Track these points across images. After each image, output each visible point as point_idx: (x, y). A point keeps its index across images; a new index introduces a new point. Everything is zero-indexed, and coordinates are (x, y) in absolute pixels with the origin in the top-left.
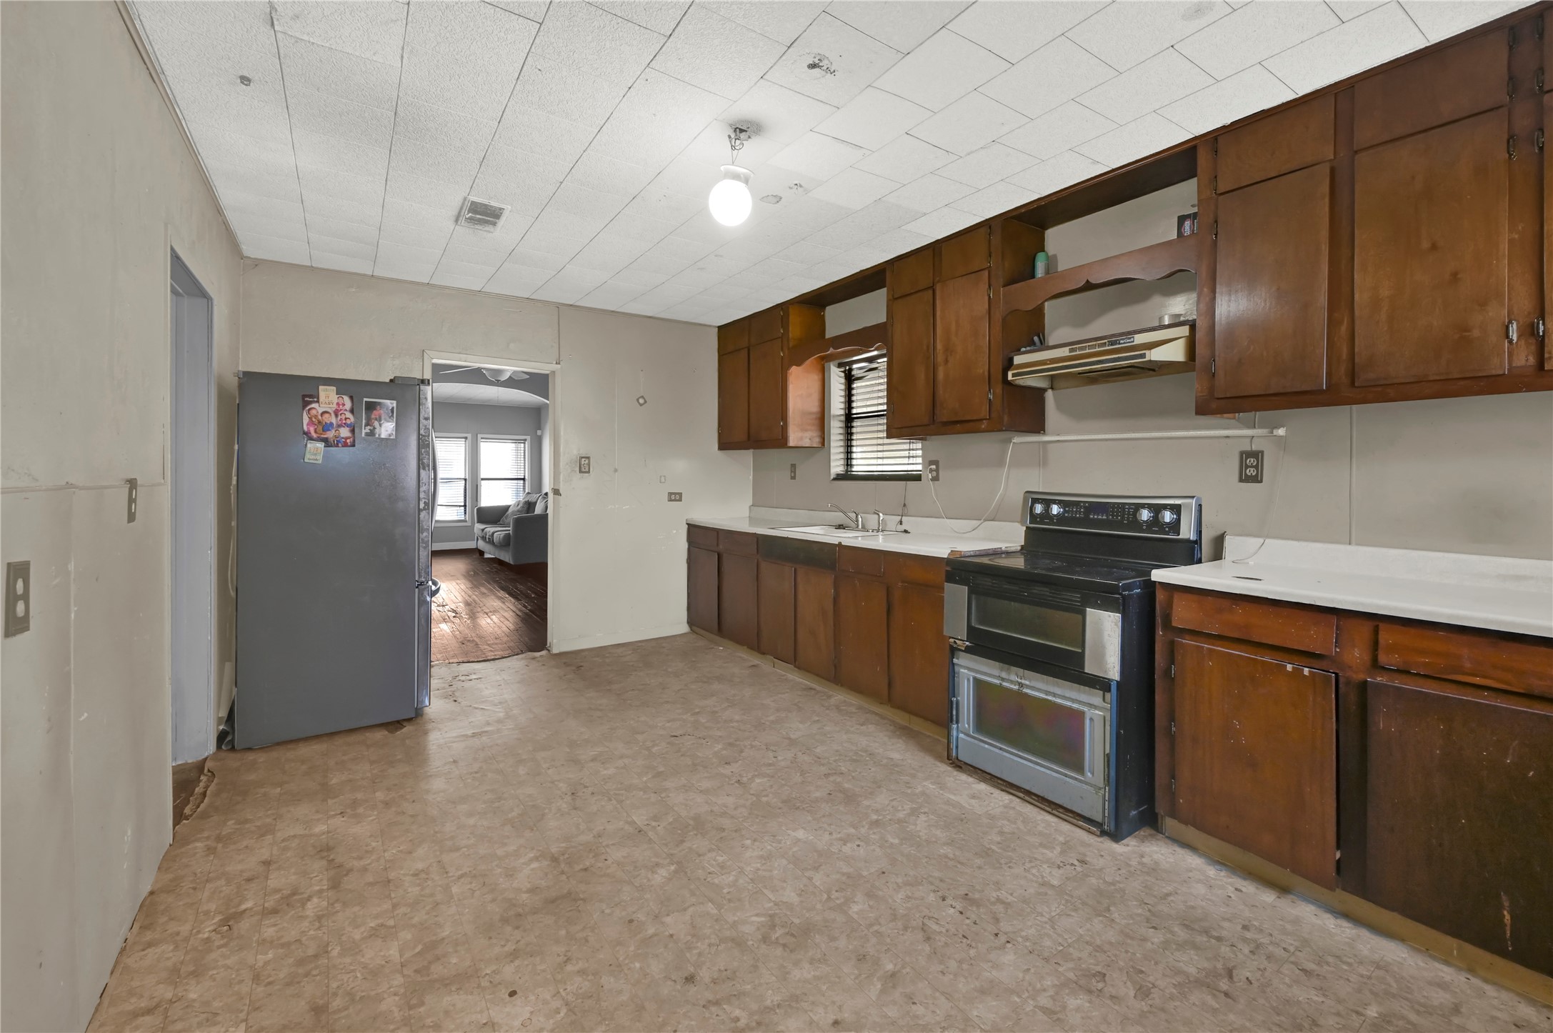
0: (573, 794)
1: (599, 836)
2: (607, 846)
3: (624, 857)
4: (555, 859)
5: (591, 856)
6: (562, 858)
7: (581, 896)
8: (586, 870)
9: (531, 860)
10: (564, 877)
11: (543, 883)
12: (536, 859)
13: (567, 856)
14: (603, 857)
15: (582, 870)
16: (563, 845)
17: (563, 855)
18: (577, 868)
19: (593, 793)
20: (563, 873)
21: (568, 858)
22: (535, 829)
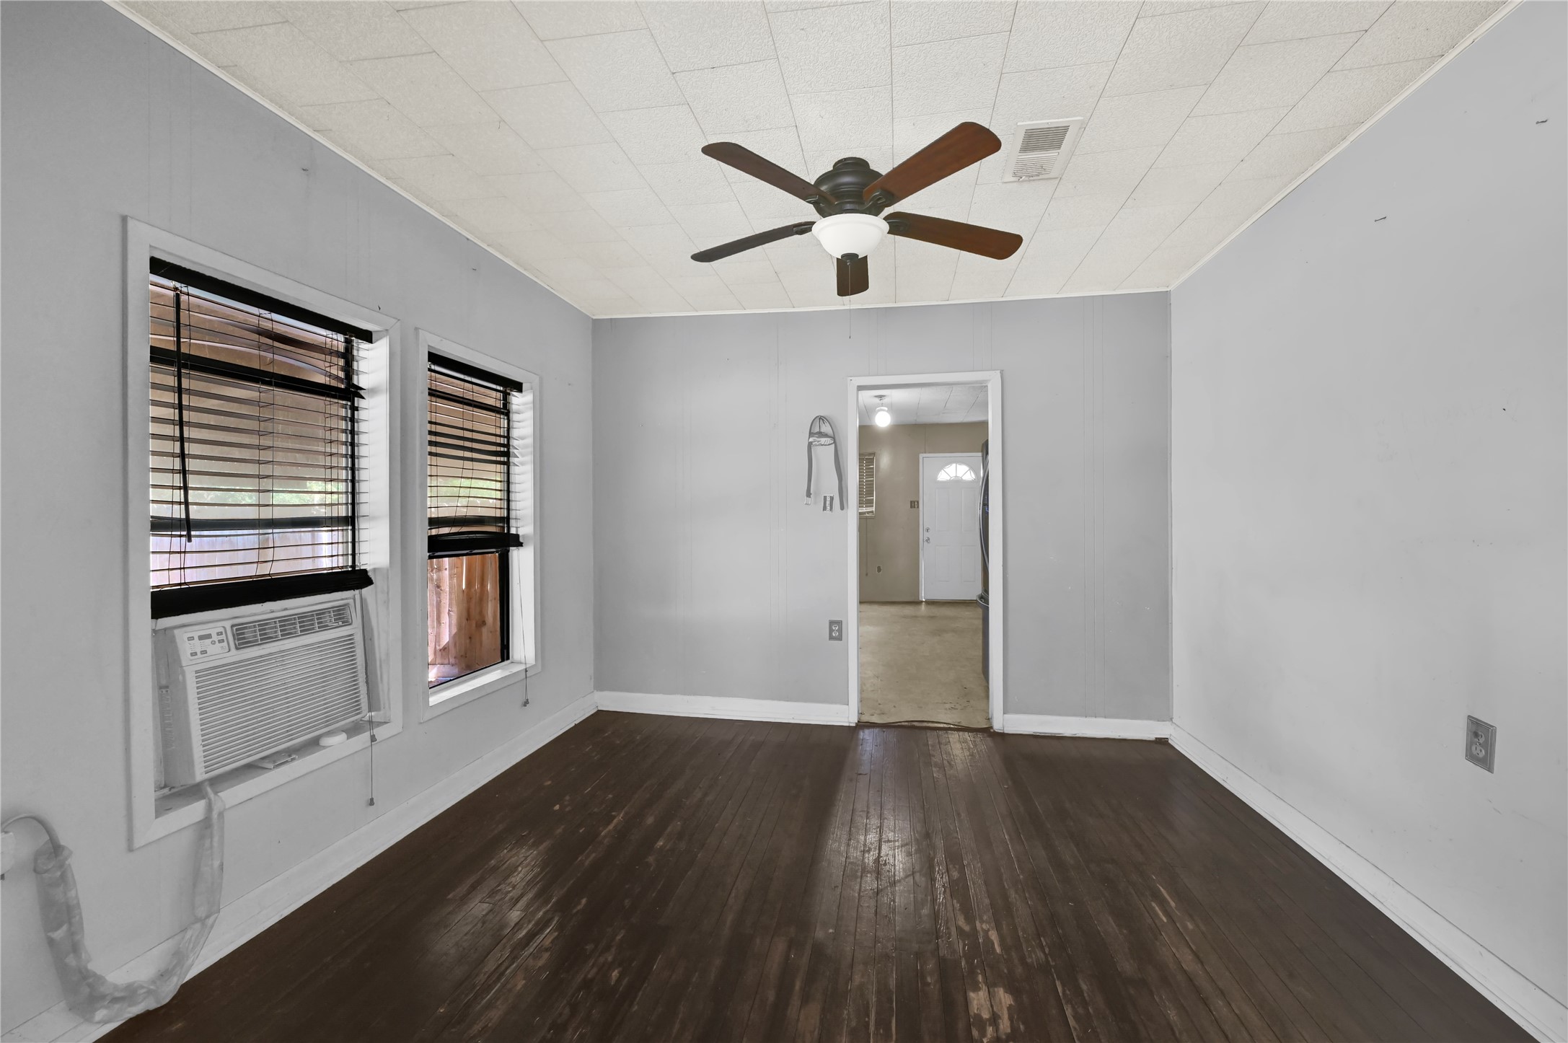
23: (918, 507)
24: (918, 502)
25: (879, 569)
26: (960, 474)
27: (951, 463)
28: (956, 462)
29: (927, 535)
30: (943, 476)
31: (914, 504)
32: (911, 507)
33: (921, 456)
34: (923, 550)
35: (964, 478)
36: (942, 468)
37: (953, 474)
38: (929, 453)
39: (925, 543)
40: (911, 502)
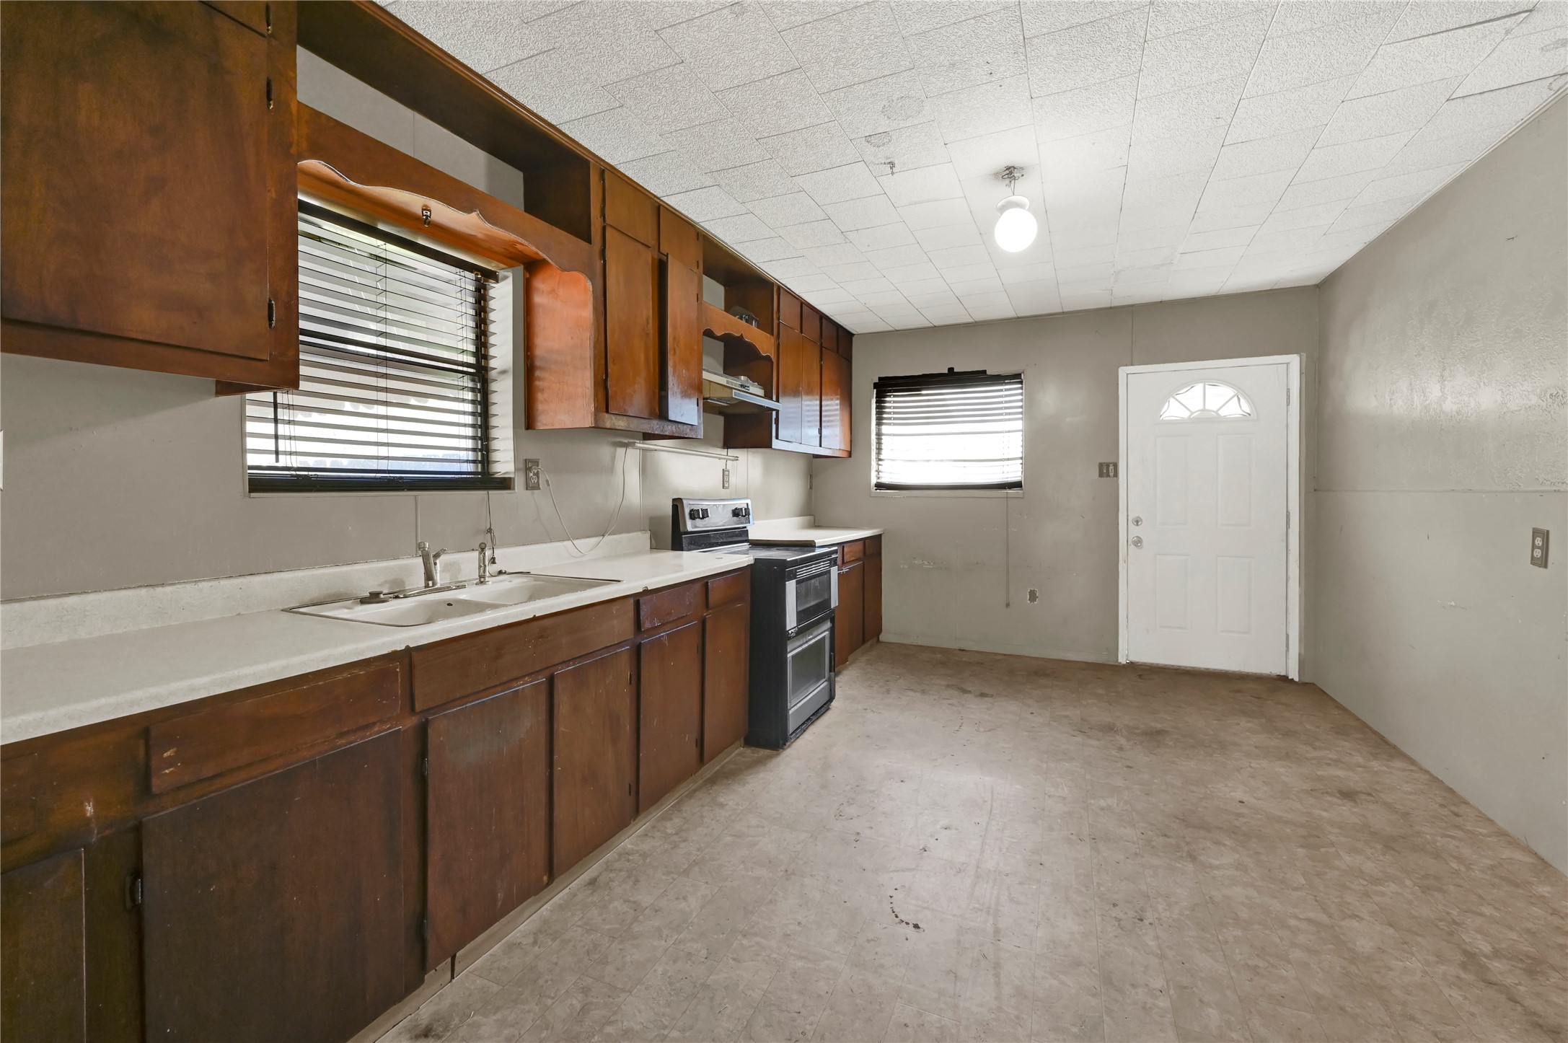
0: (1141, 920)
1: (1136, 854)
2: (1134, 843)
3: (1125, 827)
4: (1192, 857)
5: (1154, 843)
6: (1184, 855)
7: (1177, 820)
8: (1165, 835)
9: (1218, 868)
10: (1188, 839)
11: (1209, 844)
12: (1211, 867)
13: (1179, 854)
14: (1143, 837)
15: (1168, 837)
16: (1178, 865)
17: (1182, 857)
18: (1172, 841)
19: (1115, 905)
20: (1188, 844)
21: (1178, 852)
22: (1207, 897)
23: (1116, 475)
24: (1116, 465)
25: (1033, 596)
26: (1212, 405)
27: (1190, 384)
28: (1203, 381)
29: (1135, 531)
30: (1174, 410)
31: (1108, 470)
32: (1101, 475)
33: (1123, 371)
34: (1126, 561)
35: (1222, 413)
36: (1173, 392)
37: (1196, 405)
38: (1140, 364)
39: (1132, 547)
40: (1101, 465)
